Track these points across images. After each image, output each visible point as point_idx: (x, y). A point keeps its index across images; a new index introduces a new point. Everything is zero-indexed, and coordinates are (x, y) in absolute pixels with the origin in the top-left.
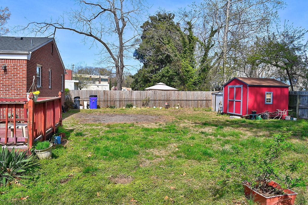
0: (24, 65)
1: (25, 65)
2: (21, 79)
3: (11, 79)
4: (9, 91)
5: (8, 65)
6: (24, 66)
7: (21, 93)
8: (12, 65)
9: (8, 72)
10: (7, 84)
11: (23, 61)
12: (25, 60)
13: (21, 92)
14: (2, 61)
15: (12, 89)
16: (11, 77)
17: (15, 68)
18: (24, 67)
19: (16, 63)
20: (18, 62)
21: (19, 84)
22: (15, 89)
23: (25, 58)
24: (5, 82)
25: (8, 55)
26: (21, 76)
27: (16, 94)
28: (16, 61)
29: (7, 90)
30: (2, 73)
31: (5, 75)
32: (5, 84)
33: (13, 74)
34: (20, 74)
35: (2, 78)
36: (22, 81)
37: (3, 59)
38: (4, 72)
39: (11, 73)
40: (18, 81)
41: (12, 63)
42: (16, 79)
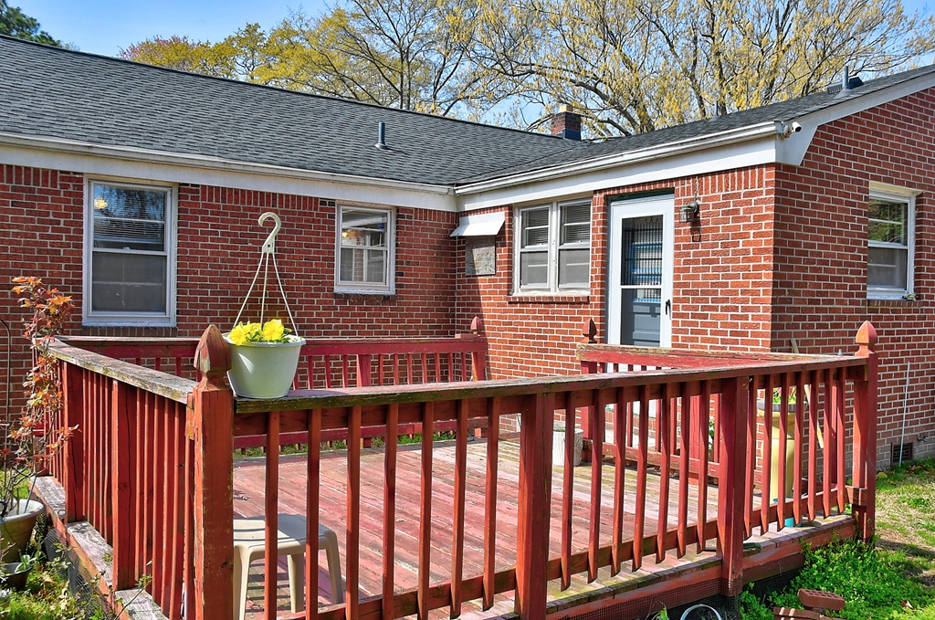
0: (764, 189)
1: (768, 192)
2: (750, 260)
4: (706, 316)
5: (704, 199)
6: (764, 196)
8: (718, 198)
9: (706, 230)
10: (699, 285)
11: (761, 174)
12: (768, 165)
13: (750, 321)
14: (685, 185)
15: (716, 309)
16: (714, 253)
17: (728, 213)
18: (763, 201)
19: (733, 188)
20: (740, 179)
21: (742, 285)
22: (726, 309)
23: (768, 154)
24: (693, 277)
25: (704, 157)
26: (751, 244)
29: (700, 311)
30: (684, 241)
31: (692, 247)
32: (694, 285)
33: (723, 237)
34: (747, 235)
35: (685, 262)
36: (756, 268)
37: (688, 178)
39: (714, 238)
40: (738, 268)
41: (720, 190)
42: (731, 261)
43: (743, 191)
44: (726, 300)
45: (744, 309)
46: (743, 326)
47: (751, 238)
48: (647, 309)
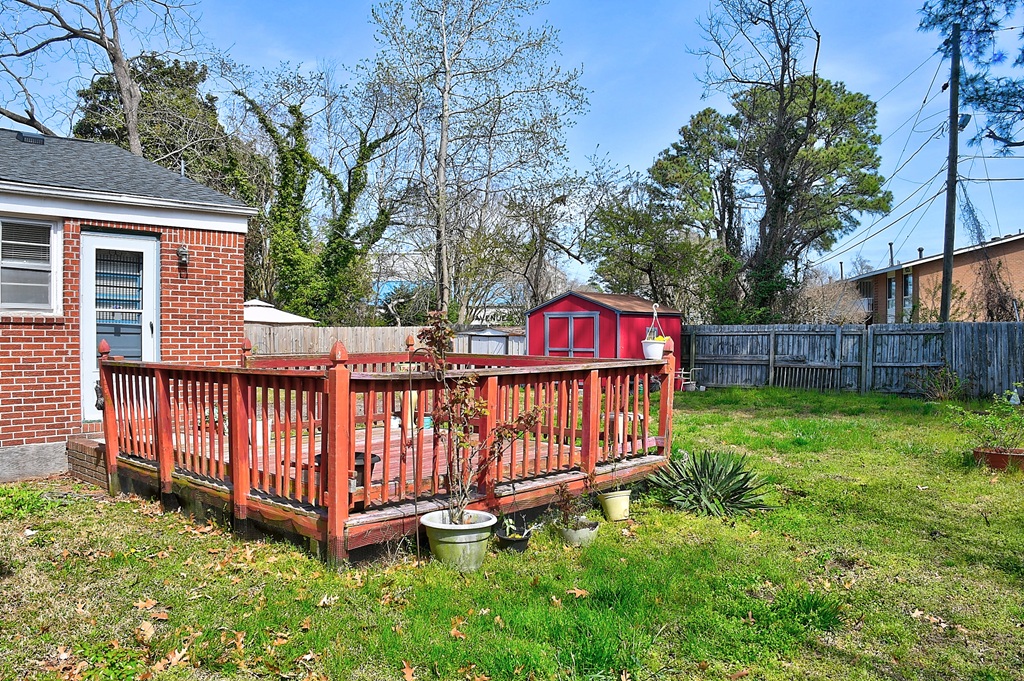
0: (237, 249)
1: (240, 252)
2: (228, 295)
3: (198, 294)
4: (194, 335)
5: (190, 247)
6: (237, 253)
7: (230, 341)
8: (201, 248)
9: (192, 271)
10: (186, 311)
11: (235, 238)
12: (240, 234)
13: (229, 337)
14: (173, 234)
15: (202, 329)
16: (199, 288)
17: (210, 260)
18: (237, 257)
19: (214, 243)
20: (219, 238)
21: (222, 312)
22: (211, 329)
23: (242, 227)
24: (181, 305)
25: (192, 216)
26: (228, 284)
27: (215, 346)
28: (214, 237)
29: (188, 331)
30: (174, 276)
31: (180, 282)
32: (182, 311)
33: (206, 277)
34: (225, 278)
35: (173, 293)
36: (232, 301)
37: (176, 228)
38: (180, 270)
39: (199, 277)
40: (218, 301)
41: (204, 243)
42: (213, 295)
43: (221, 247)
44: (210, 323)
45: (224, 329)
46: (224, 341)
47: (229, 281)
48: (112, 330)
